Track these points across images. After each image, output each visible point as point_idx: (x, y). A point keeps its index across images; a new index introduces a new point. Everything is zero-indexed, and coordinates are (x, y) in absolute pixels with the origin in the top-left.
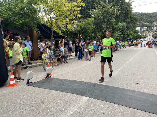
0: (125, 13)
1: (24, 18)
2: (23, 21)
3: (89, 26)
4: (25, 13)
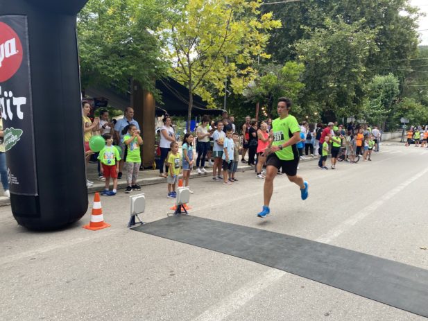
0: (396, 48)
1: (127, 62)
3: (288, 84)
4: (130, 49)
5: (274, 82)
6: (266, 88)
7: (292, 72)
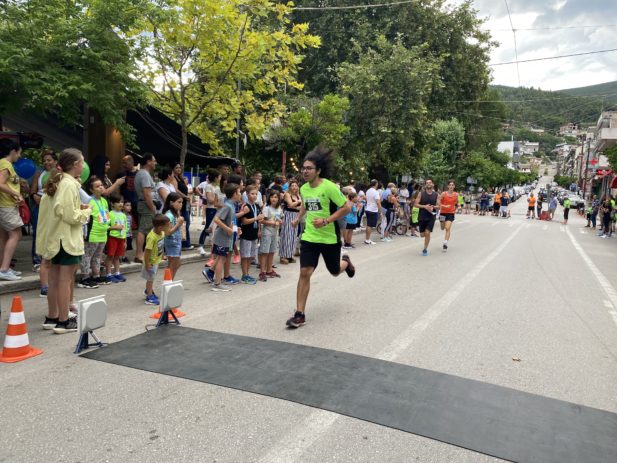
0: (463, 87)
2: (71, 88)
3: (327, 126)
4: (83, 57)
5: (308, 122)
6: (297, 130)
7: (333, 110)
